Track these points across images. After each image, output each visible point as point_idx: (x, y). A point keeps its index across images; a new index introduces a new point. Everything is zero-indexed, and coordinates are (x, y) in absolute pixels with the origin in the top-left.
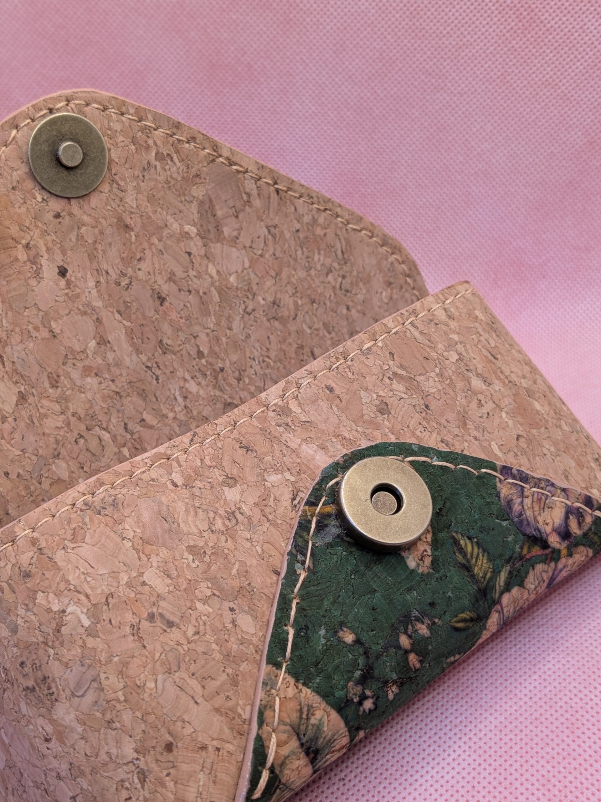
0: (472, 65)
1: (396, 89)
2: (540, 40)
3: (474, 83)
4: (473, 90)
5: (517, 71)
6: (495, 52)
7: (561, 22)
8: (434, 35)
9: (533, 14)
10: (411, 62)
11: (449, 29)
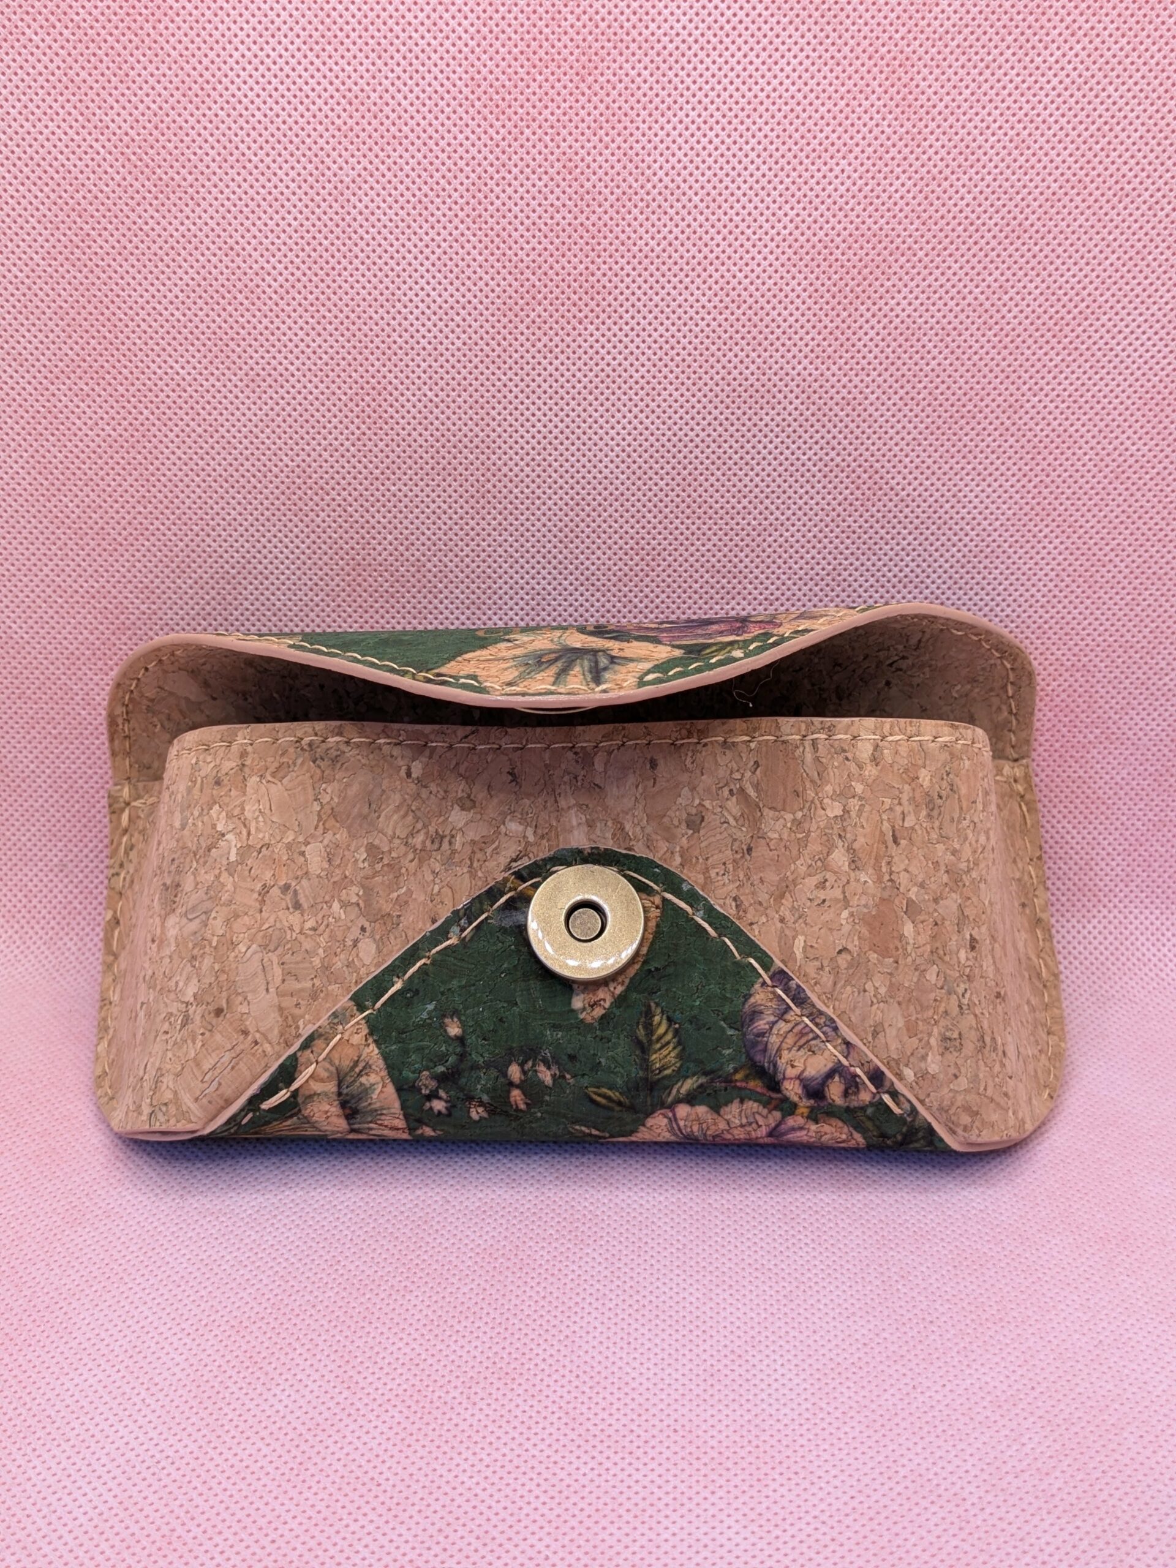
0: (785, 556)
1: (664, 596)
2: (891, 515)
3: (789, 583)
4: (789, 593)
5: (858, 563)
6: (821, 535)
7: (921, 488)
8: (721, 512)
9: (877, 476)
10: (686, 554)
11: (745, 502)
